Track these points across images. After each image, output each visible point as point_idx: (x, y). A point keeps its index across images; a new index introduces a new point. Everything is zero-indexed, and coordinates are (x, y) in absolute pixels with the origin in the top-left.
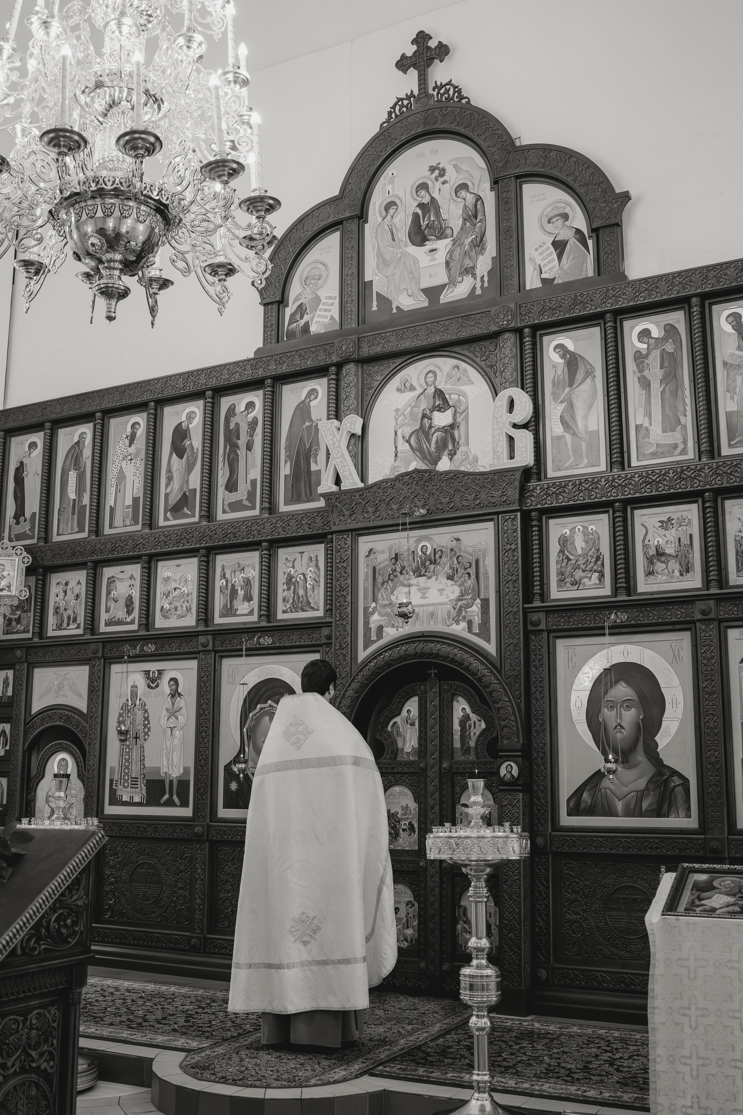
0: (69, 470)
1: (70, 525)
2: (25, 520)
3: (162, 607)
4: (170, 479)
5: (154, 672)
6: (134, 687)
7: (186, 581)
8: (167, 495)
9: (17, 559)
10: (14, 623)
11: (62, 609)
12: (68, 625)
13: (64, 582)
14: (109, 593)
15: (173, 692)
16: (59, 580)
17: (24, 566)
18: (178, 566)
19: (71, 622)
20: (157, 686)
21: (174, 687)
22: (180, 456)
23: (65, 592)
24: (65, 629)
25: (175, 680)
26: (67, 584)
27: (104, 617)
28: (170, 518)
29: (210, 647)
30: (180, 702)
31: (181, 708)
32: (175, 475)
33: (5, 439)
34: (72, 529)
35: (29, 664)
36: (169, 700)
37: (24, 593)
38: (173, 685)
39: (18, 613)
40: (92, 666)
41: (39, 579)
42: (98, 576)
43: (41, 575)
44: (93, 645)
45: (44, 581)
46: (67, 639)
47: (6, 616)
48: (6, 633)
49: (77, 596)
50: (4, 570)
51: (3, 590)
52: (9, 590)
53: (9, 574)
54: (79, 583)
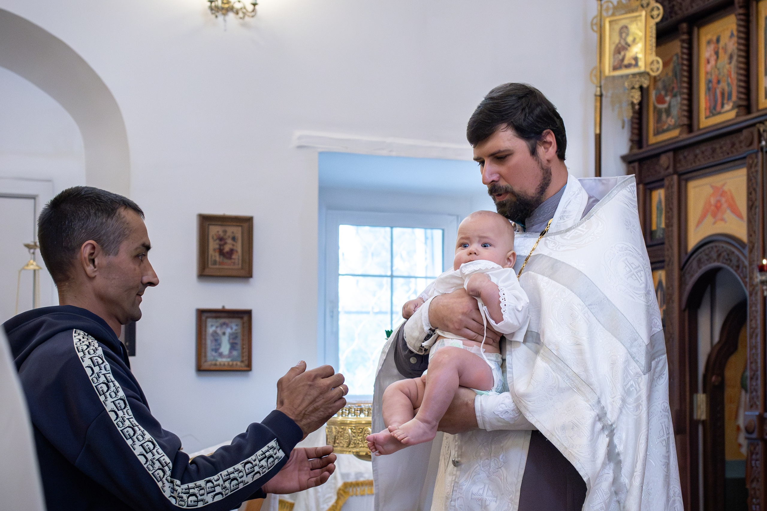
9: (644, 13)
10: (664, 116)
11: (715, 81)
12: (722, 106)
13: (715, 38)
16: (709, 37)
17: (652, 23)
19: (725, 101)
24: (719, 113)
26: (718, 40)
35: (680, 175)
37: (655, 67)
39: (668, 99)
40: (750, 168)
41: (683, 41)
42: (753, 19)
43: (684, 33)
44: (745, 132)
45: (690, 42)
46: (716, 127)
47: (655, 108)
48: (657, 133)
49: (731, 57)
50: (628, 34)
51: (628, 66)
52: (636, 65)
53: (634, 40)
54: (732, 35)
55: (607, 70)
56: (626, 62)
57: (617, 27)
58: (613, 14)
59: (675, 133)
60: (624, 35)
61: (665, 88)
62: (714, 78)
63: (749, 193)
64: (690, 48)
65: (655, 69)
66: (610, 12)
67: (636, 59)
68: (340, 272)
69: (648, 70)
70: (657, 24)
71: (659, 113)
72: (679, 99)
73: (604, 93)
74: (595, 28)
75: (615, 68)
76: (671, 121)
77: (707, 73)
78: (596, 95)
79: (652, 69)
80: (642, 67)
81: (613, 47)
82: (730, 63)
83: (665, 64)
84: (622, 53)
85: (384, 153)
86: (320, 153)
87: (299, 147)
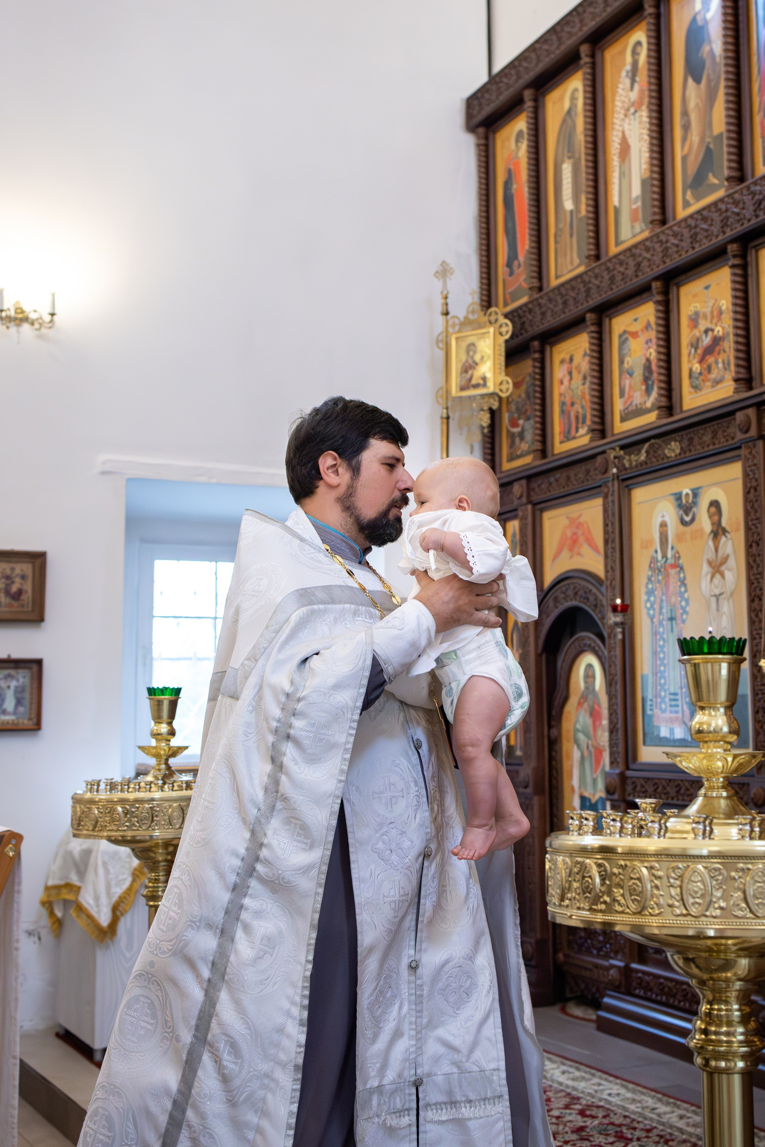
0: (563, 162)
1: (568, 257)
2: (519, 266)
3: (691, 370)
4: (686, 127)
5: (687, 494)
6: (663, 525)
7: (720, 312)
8: (684, 159)
9: (492, 330)
10: (517, 440)
11: (568, 403)
12: (577, 430)
13: (567, 357)
14: (621, 362)
15: (715, 528)
17: (501, 340)
18: (707, 288)
19: (580, 425)
20: (693, 520)
21: (716, 518)
22: (698, 80)
23: (570, 373)
24: (574, 438)
25: (715, 504)
26: (571, 360)
27: (619, 405)
28: (692, 201)
29: (753, 432)
30: (727, 546)
31: (728, 556)
32: (694, 117)
33: (487, 138)
34: (572, 263)
35: (535, 504)
36: (711, 543)
37: (505, 387)
38: (714, 514)
39: (521, 422)
40: (606, 497)
41: (535, 360)
42: (606, 337)
43: (535, 352)
44: (599, 459)
45: (542, 361)
46: (570, 454)
47: (508, 431)
48: (511, 459)
49: (585, 378)
50: (475, 352)
51: (476, 386)
52: (485, 385)
53: (482, 358)
54: (585, 355)
55: (454, 391)
56: (474, 382)
57: (464, 345)
58: (460, 331)
59: (528, 460)
60: (471, 353)
61: (518, 409)
62: (568, 400)
63: (606, 525)
64: (543, 368)
65: (504, 390)
66: (457, 328)
67: (484, 379)
68: (155, 614)
69: (497, 391)
70: (507, 341)
71: (512, 436)
72: (532, 422)
73: (451, 415)
74: (441, 345)
75: (462, 389)
76: (524, 446)
77: (561, 395)
78: (442, 418)
79: (501, 390)
80: (491, 387)
81: (460, 366)
82: (584, 384)
83: (516, 385)
84: (470, 372)
85: (203, 479)
86: (129, 480)
87: (104, 473)
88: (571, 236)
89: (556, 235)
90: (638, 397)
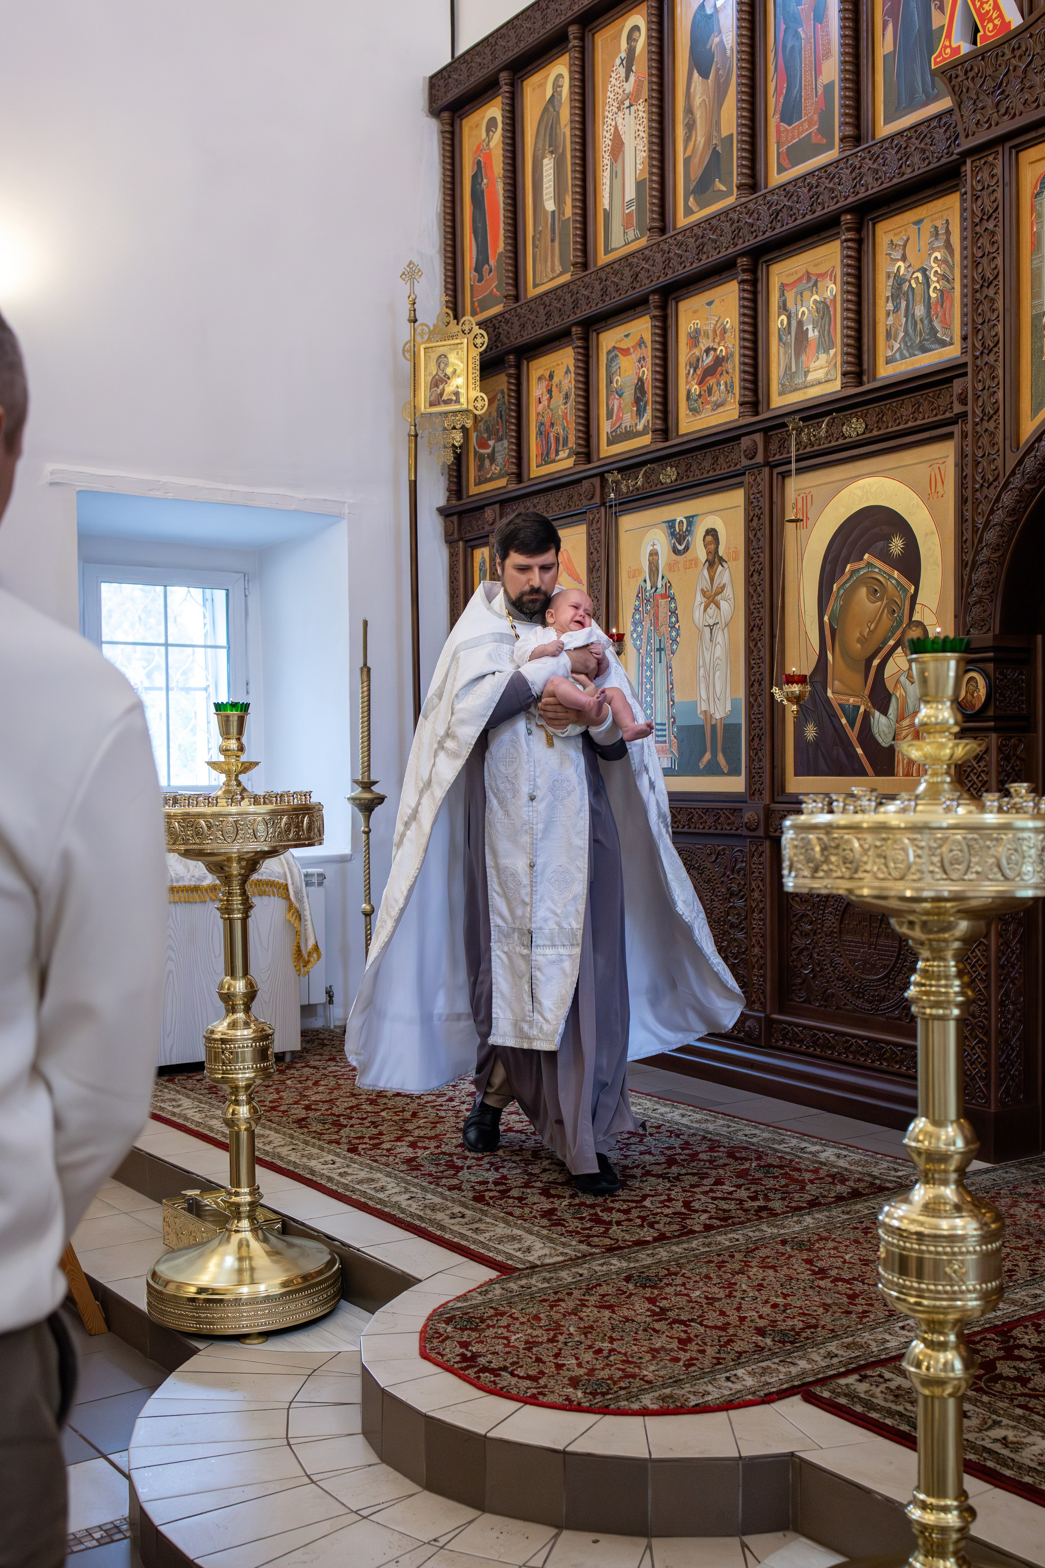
0: (543, 158)
1: (549, 264)
2: (491, 271)
3: (689, 392)
4: (690, 126)
5: (681, 522)
6: (654, 554)
7: (723, 331)
8: (687, 161)
9: (465, 340)
10: (487, 463)
11: (548, 424)
12: (557, 454)
13: (547, 374)
14: (610, 381)
15: (710, 557)
16: (540, 372)
17: (475, 353)
18: (710, 303)
19: (561, 448)
20: (687, 548)
21: (712, 547)
22: (704, 74)
23: (550, 392)
24: (554, 461)
25: (712, 533)
26: (551, 377)
27: (606, 427)
28: (694, 207)
29: (760, 458)
30: (723, 575)
31: (724, 586)
32: (699, 115)
33: (452, 125)
34: (553, 270)
36: (706, 572)
37: (479, 404)
38: (710, 543)
39: (491, 443)
40: (590, 524)
41: (509, 376)
42: (592, 352)
43: (510, 366)
44: (586, 484)
45: (518, 377)
46: (551, 477)
47: (476, 452)
48: (478, 483)
49: (567, 397)
50: (447, 365)
51: (448, 402)
52: (457, 401)
53: (455, 371)
54: (568, 371)
55: (423, 407)
56: (445, 397)
57: (434, 356)
58: (429, 340)
60: (442, 365)
61: (487, 430)
62: (546, 420)
63: (590, 553)
64: (519, 384)
65: (479, 407)
66: (426, 337)
67: (457, 394)
68: (104, 639)
69: (471, 408)
70: (481, 354)
71: (481, 458)
72: (505, 443)
73: (419, 432)
74: (407, 355)
75: (432, 405)
76: (495, 469)
77: (538, 414)
78: (410, 435)
79: (476, 408)
80: (464, 404)
81: (429, 379)
82: (566, 403)
83: (491, 402)
84: (441, 387)
85: (159, 494)
86: (79, 492)
87: (52, 484)
88: (553, 241)
89: (534, 237)
90: (628, 419)
